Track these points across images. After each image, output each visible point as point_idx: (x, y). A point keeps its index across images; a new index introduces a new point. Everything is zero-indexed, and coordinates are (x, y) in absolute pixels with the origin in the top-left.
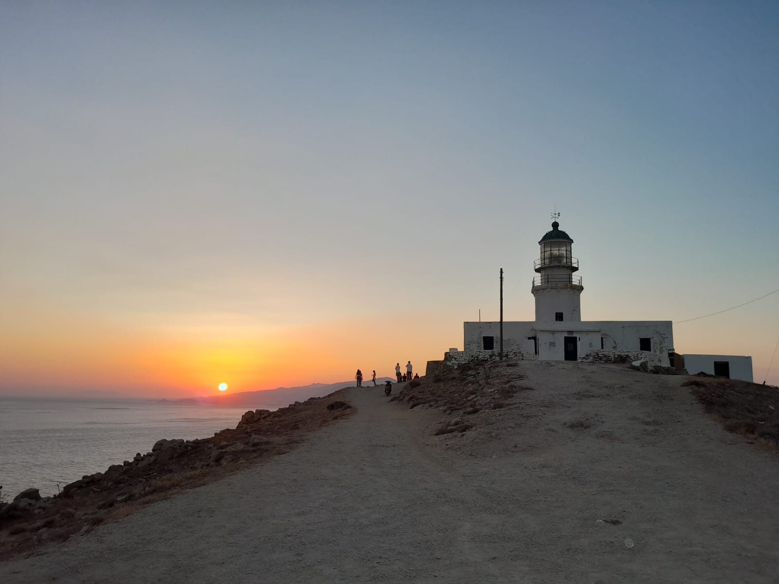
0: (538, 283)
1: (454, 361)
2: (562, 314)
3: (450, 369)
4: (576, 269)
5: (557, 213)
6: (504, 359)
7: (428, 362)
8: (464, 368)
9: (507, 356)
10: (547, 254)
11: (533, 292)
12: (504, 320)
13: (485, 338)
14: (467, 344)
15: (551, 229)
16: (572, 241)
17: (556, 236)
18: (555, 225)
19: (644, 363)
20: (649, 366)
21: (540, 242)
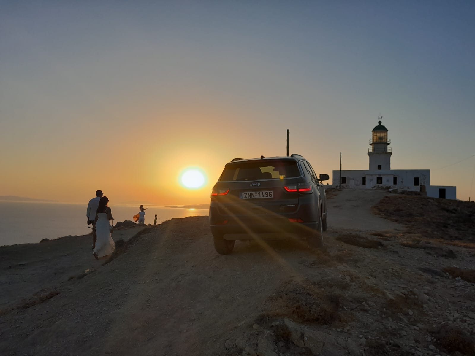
0: (371, 151)
2: (381, 166)
4: (389, 144)
5: (381, 116)
10: (376, 137)
11: (368, 154)
12: (341, 170)
13: (342, 178)
14: (334, 180)
15: (378, 124)
16: (388, 131)
17: (380, 128)
18: (380, 122)
19: (395, 190)
20: (399, 191)
21: (372, 131)
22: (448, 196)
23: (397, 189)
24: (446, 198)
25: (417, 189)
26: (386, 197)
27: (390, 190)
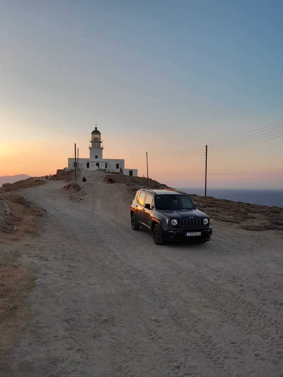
0: (91, 146)
1: (66, 170)
2: (97, 156)
3: (65, 172)
4: (102, 142)
6: (79, 170)
7: (57, 170)
8: (69, 172)
9: (79, 169)
10: (93, 138)
11: (89, 148)
12: (79, 158)
14: (69, 164)
15: (95, 129)
16: (101, 134)
17: (96, 132)
18: (96, 128)
19: (109, 171)
20: (111, 172)
21: (91, 133)
22: (134, 175)
23: (110, 171)
24: (133, 176)
25: (118, 170)
26: (108, 175)
27: (107, 171)
